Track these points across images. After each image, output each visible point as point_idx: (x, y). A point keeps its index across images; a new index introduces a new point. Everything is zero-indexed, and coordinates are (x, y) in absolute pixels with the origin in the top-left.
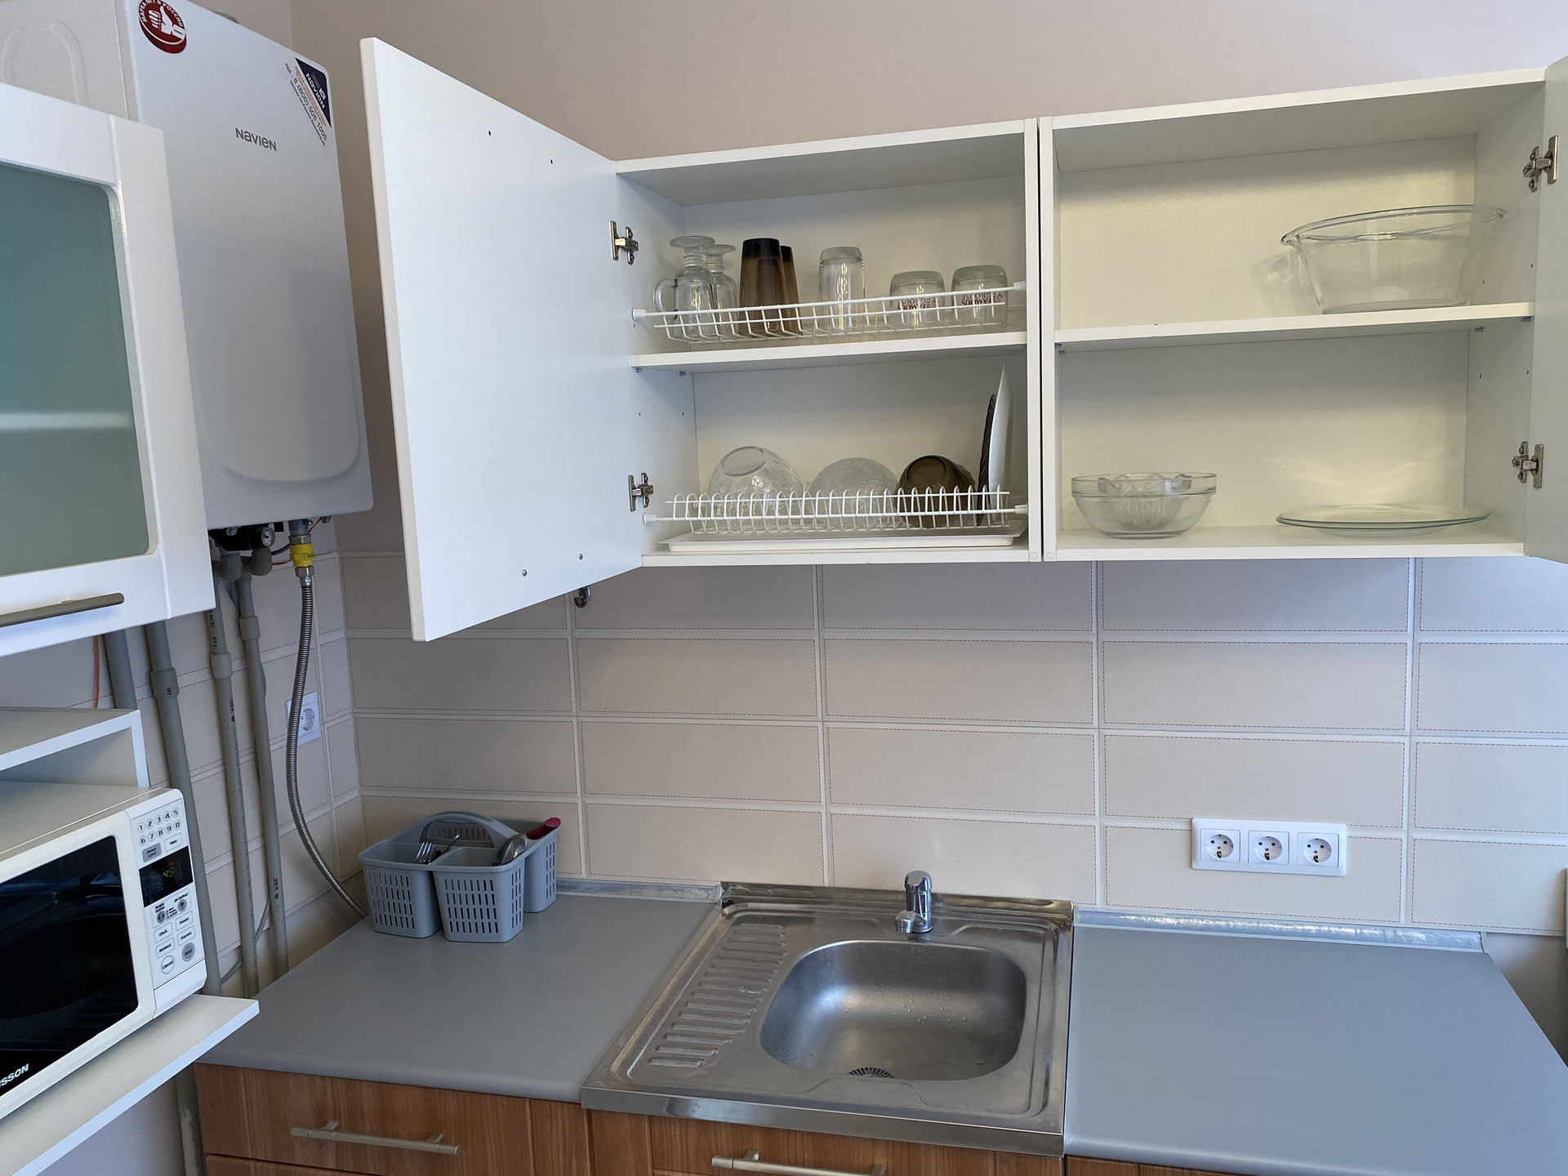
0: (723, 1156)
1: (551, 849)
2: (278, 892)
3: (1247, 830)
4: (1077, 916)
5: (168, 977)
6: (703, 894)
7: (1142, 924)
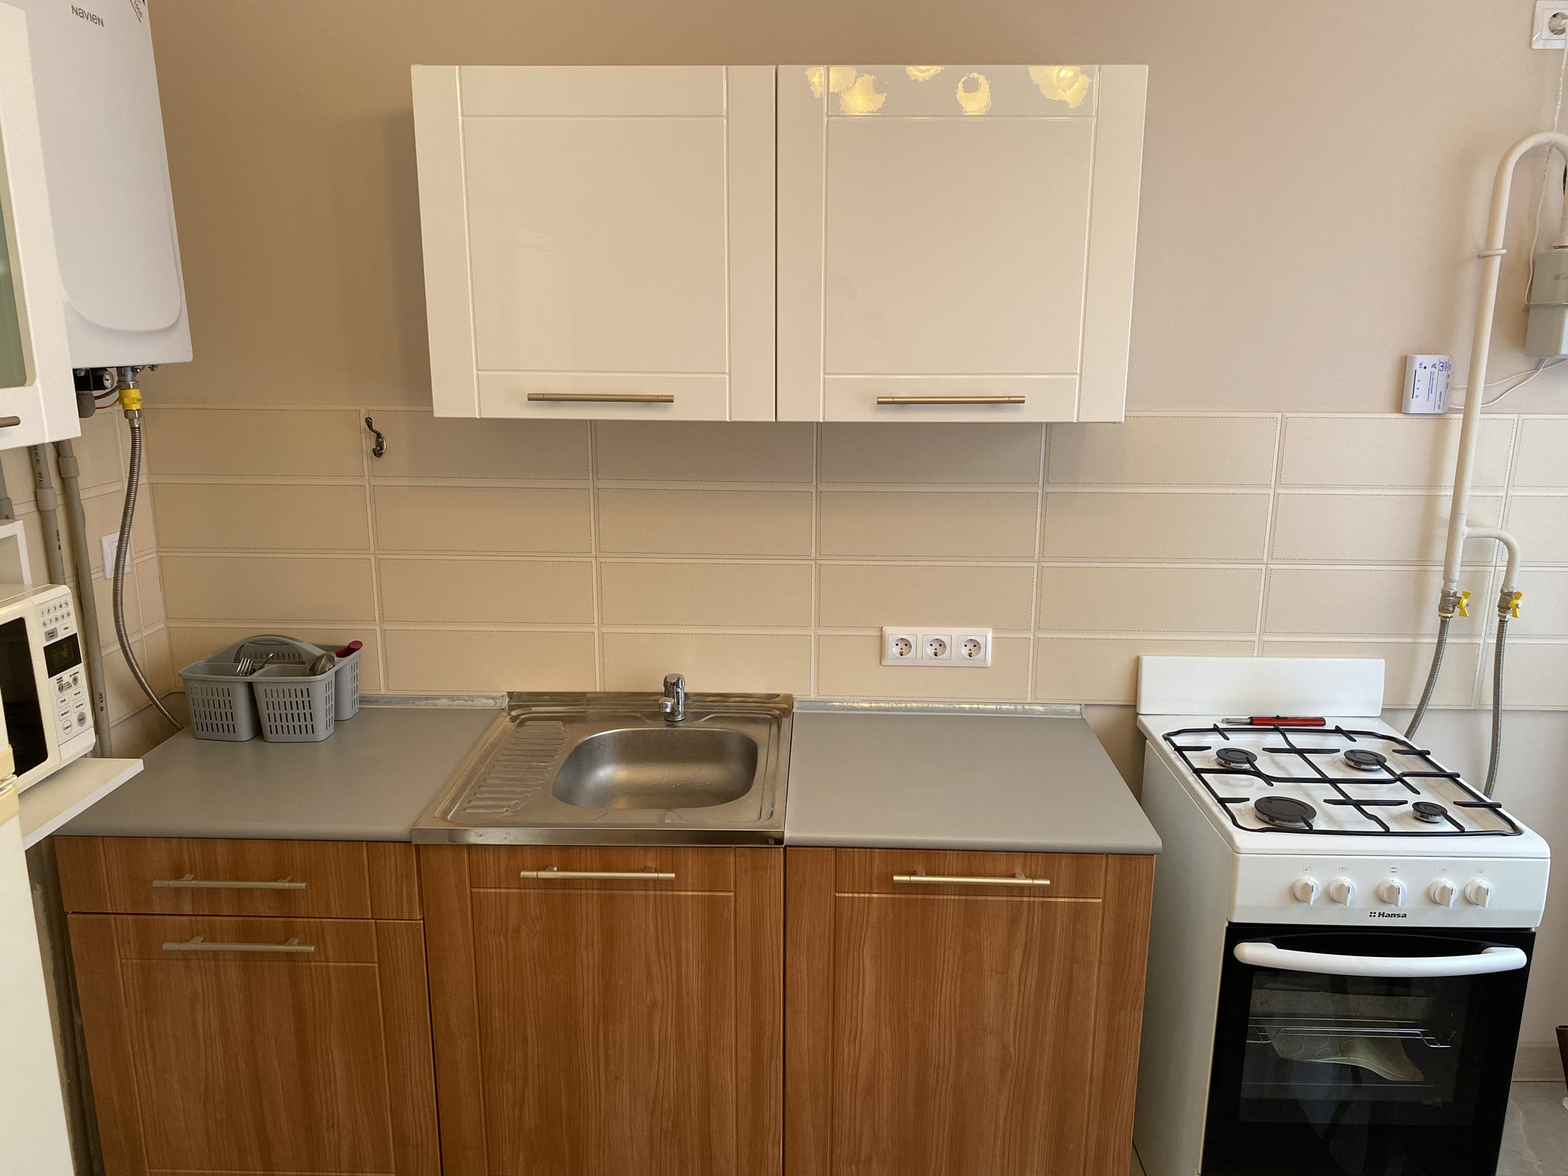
0: (528, 870)
1: (354, 667)
2: (103, 704)
3: (921, 635)
4: (796, 705)
5: (67, 737)
6: (491, 702)
7: (844, 708)
